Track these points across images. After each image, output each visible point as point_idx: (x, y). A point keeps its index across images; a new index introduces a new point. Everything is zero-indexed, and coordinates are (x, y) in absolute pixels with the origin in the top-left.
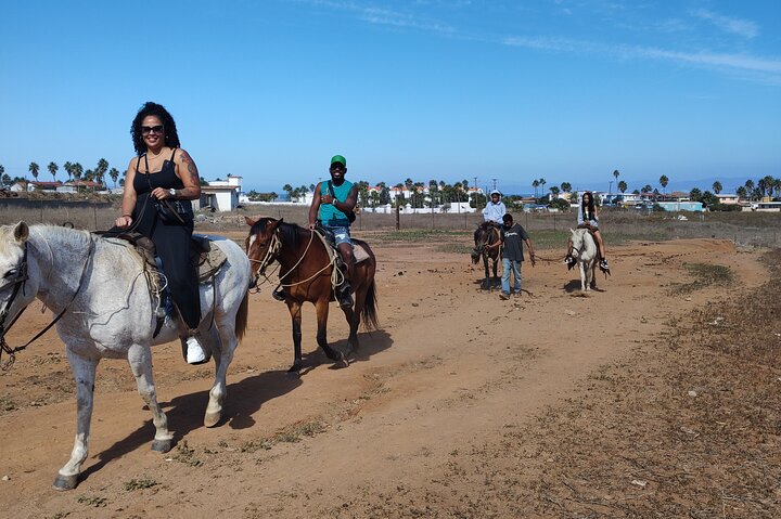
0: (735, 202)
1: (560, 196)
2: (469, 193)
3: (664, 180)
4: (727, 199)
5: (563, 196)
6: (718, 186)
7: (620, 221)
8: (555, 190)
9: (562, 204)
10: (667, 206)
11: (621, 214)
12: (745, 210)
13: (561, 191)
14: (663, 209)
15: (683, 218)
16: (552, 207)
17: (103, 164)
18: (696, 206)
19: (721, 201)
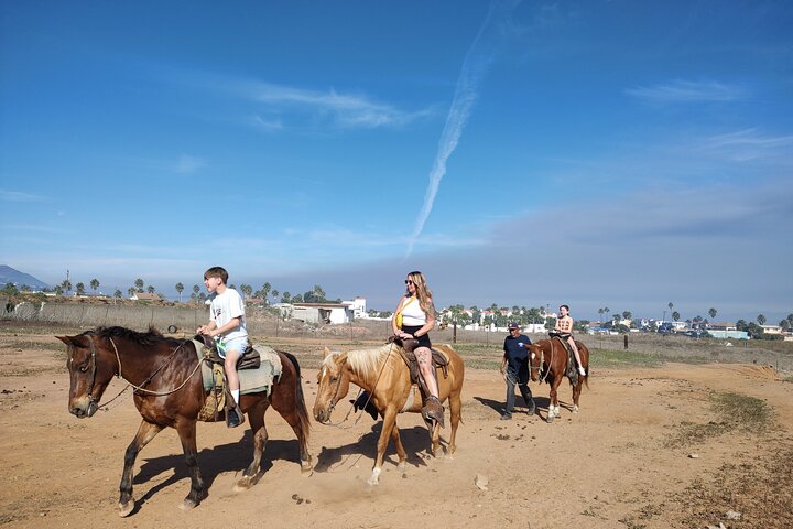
0: (777, 332)
1: (621, 322)
2: (546, 316)
3: (713, 312)
4: (771, 330)
5: (626, 322)
6: (761, 319)
7: (669, 345)
8: (617, 317)
9: (623, 329)
10: (715, 333)
11: (672, 338)
12: (787, 339)
13: (622, 317)
14: (711, 336)
15: (729, 344)
16: (613, 330)
17: (267, 286)
18: (742, 335)
19: (766, 331)
